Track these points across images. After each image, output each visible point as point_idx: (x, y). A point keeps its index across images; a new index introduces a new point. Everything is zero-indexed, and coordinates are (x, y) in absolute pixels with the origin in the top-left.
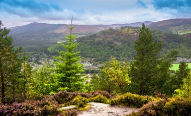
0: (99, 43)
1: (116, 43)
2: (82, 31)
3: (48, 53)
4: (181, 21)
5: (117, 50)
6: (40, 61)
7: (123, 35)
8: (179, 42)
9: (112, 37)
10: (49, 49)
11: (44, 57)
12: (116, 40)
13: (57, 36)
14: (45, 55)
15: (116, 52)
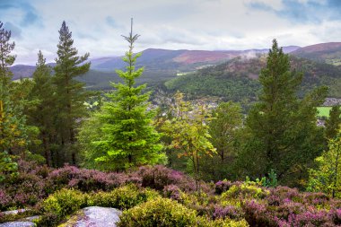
0: (230, 76)
1: (251, 76)
2: (208, 59)
3: (165, 89)
4: (337, 46)
5: (252, 86)
6: (155, 100)
7: (260, 65)
8: (334, 76)
9: (247, 68)
10: (166, 84)
11: (160, 94)
12: (250, 71)
13: (177, 65)
14: (162, 92)
15: (250, 89)
